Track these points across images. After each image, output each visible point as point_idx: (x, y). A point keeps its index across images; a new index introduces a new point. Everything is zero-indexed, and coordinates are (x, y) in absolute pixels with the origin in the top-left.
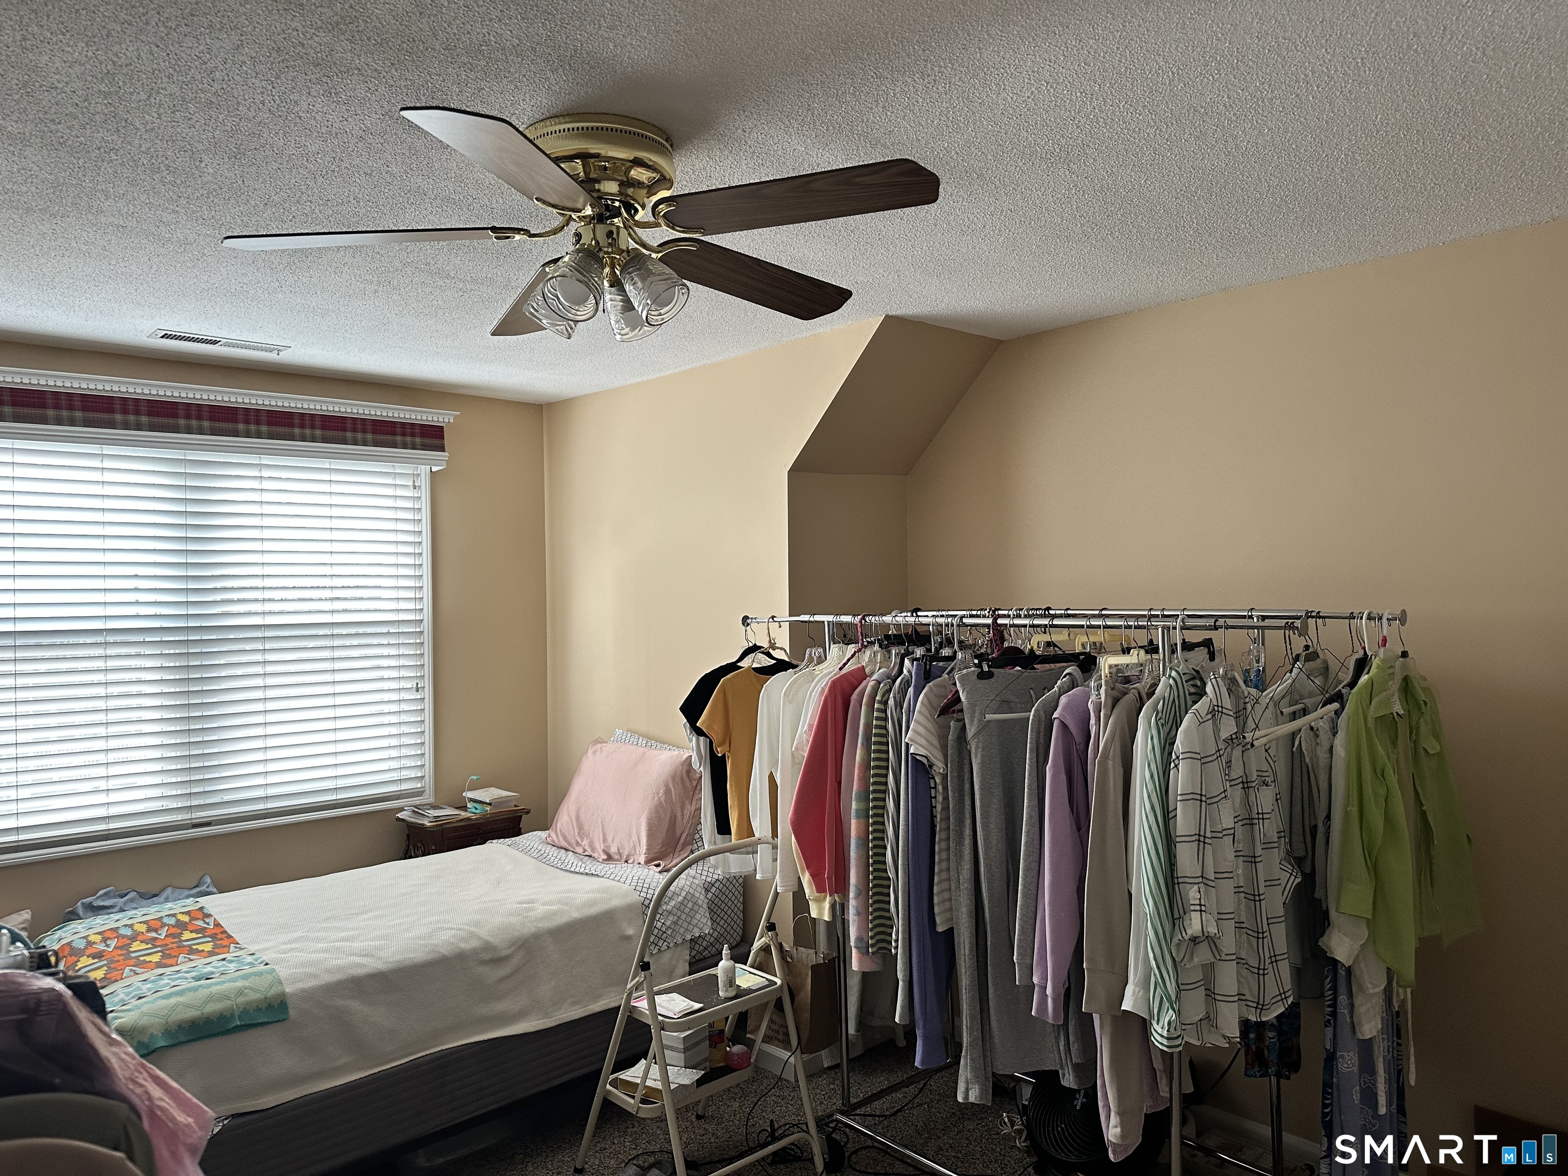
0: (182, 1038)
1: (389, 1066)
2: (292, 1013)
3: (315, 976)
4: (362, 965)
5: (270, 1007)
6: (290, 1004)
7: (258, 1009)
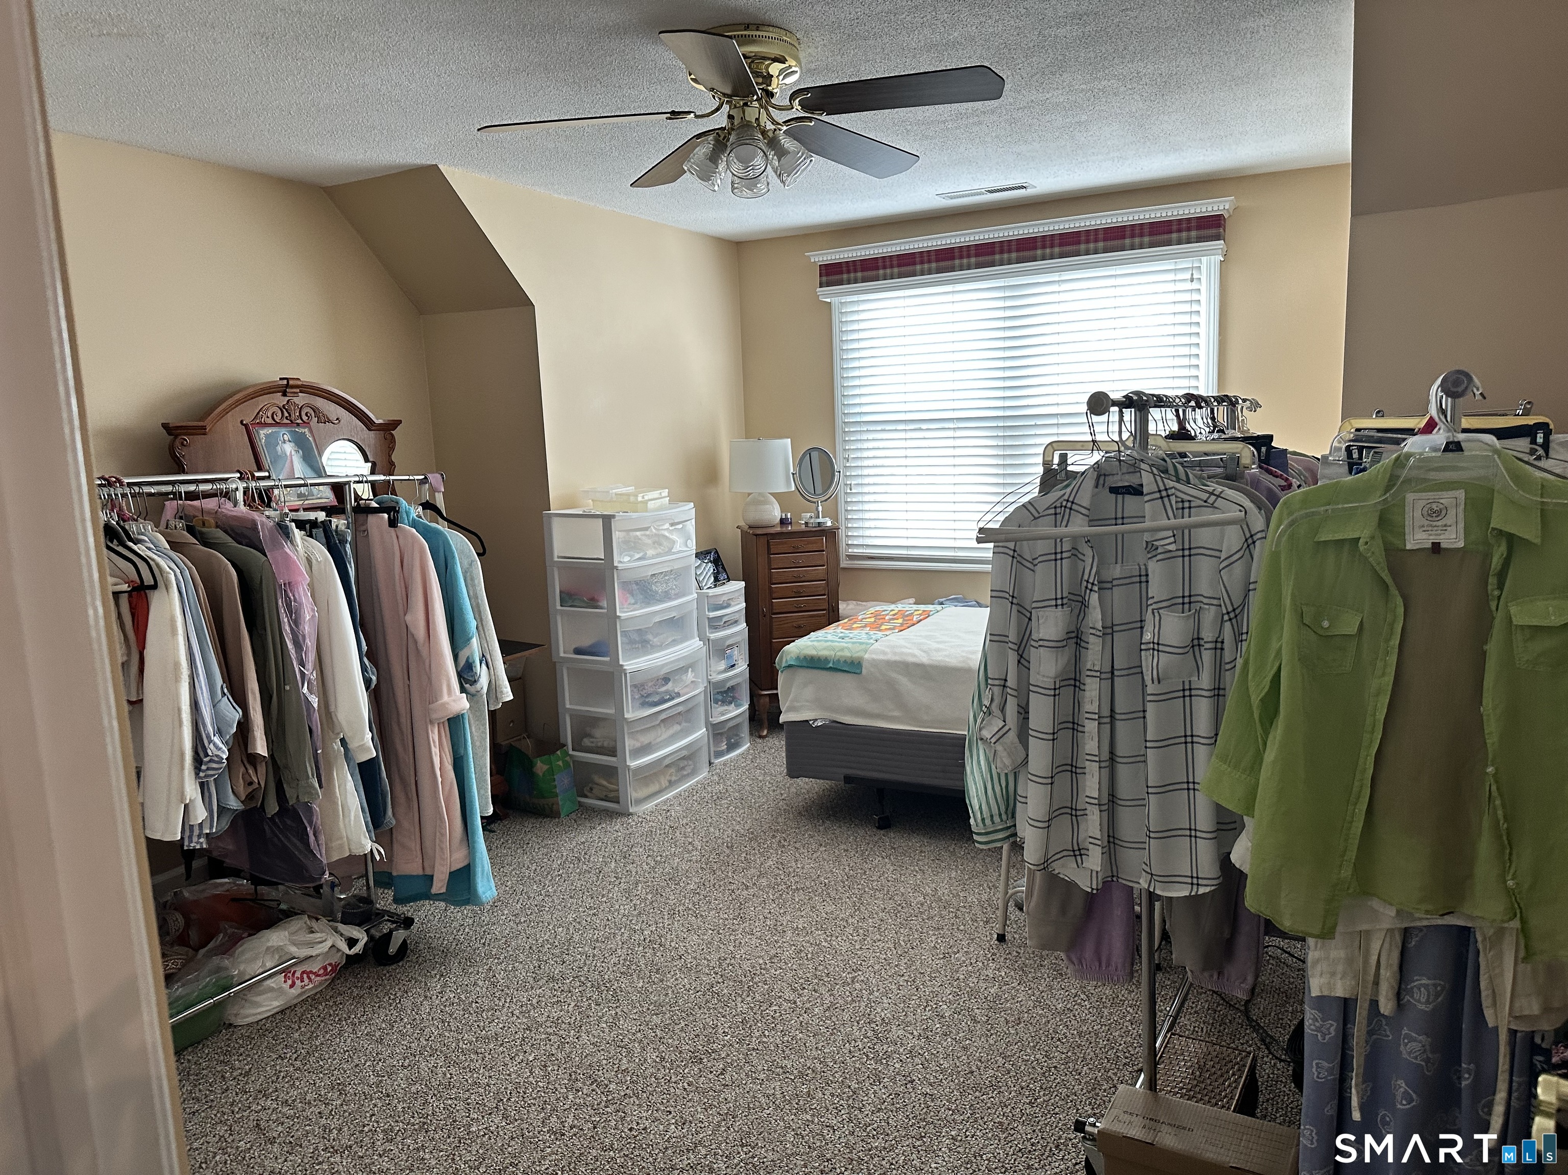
0: (804, 664)
1: (938, 731)
2: (864, 671)
3: (884, 653)
4: (914, 656)
5: (852, 663)
6: (864, 665)
7: (845, 662)
